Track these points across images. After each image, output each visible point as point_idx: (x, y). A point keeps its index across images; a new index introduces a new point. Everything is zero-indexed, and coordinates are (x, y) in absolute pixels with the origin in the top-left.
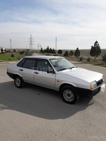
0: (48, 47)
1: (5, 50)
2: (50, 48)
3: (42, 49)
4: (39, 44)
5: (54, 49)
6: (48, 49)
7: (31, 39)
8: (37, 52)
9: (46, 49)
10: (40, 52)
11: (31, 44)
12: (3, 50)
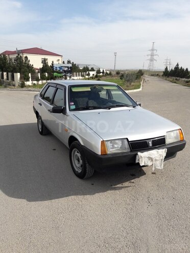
0: (178, 65)
1: (103, 72)
2: (181, 68)
3: (166, 69)
4: (167, 60)
5: (187, 69)
6: (177, 68)
7: (153, 50)
8: (158, 75)
9: (173, 69)
10: (163, 76)
11: (152, 60)
12: (101, 73)
